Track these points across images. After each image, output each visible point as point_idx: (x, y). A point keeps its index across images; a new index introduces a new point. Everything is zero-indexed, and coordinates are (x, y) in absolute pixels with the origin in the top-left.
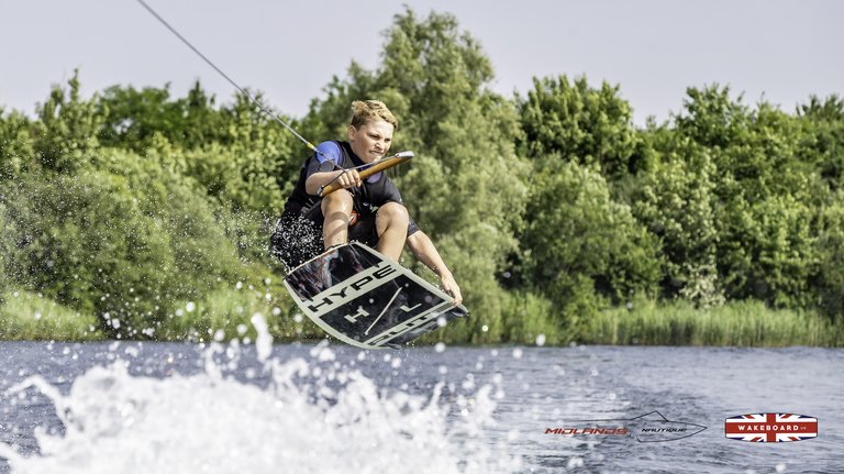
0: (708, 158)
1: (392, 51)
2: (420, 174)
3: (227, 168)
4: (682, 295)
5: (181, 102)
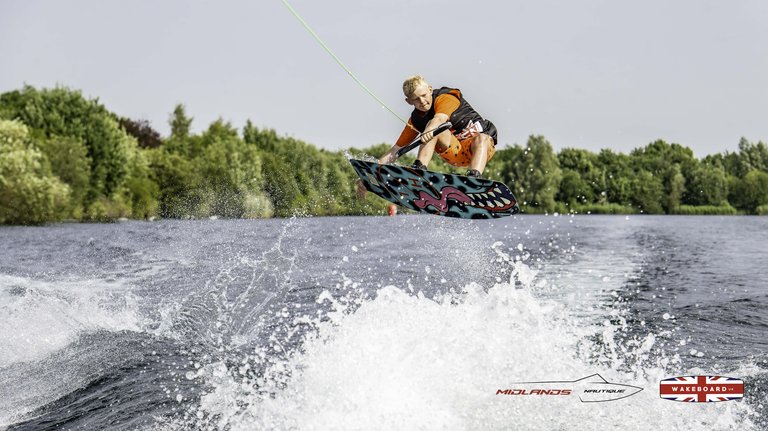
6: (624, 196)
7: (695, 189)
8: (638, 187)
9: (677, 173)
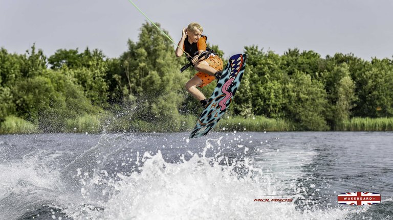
0: (250, 69)
1: (142, 36)
2: (151, 77)
3: (87, 75)
4: (241, 115)
5: (82, 54)
6: (275, 106)
7: (368, 97)
8: (294, 94)
9: (344, 75)
